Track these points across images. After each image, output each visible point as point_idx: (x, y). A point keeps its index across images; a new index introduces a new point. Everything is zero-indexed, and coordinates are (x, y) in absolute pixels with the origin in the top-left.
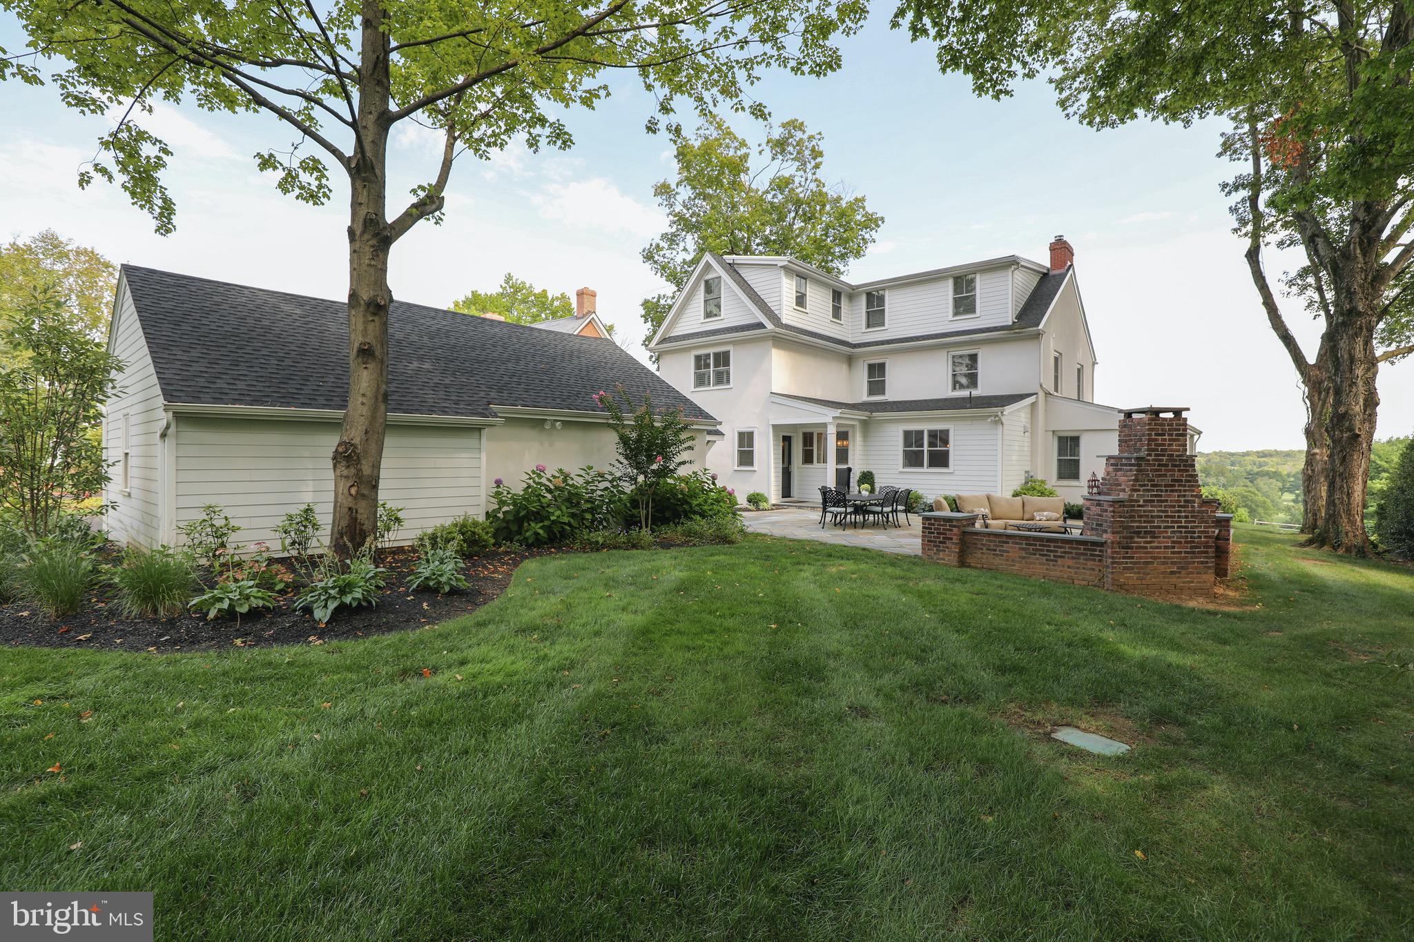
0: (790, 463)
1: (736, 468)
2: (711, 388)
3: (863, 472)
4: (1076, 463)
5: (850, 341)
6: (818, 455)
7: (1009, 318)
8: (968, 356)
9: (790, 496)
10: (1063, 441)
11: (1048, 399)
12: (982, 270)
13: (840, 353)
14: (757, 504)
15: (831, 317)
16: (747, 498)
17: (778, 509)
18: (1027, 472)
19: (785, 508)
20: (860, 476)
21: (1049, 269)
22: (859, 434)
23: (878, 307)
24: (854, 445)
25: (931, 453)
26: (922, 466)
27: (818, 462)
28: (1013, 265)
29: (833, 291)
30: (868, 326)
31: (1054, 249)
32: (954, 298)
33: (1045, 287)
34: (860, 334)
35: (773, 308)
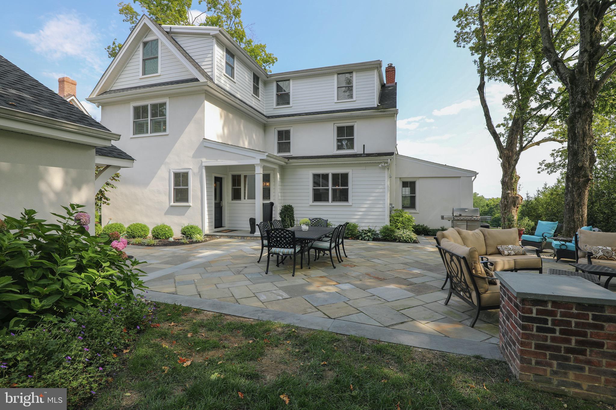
0: (221, 199)
1: (172, 204)
2: (149, 134)
3: (285, 205)
4: (413, 199)
5: (265, 113)
6: (245, 193)
7: (375, 103)
8: (347, 127)
9: (221, 227)
10: (405, 184)
11: (397, 157)
12: (357, 70)
13: (259, 121)
14: (190, 236)
15: (252, 92)
16: (182, 230)
17: (211, 240)
18: (391, 204)
19: (218, 238)
20: (283, 209)
21: (385, 83)
22: (278, 176)
23: (285, 91)
24: (274, 185)
25: (334, 191)
26: (327, 200)
27: (245, 199)
28: (377, 68)
29: (254, 74)
30: (278, 104)
31: (388, 71)
32: (338, 88)
33: (387, 91)
34: (272, 110)
35: (206, 70)
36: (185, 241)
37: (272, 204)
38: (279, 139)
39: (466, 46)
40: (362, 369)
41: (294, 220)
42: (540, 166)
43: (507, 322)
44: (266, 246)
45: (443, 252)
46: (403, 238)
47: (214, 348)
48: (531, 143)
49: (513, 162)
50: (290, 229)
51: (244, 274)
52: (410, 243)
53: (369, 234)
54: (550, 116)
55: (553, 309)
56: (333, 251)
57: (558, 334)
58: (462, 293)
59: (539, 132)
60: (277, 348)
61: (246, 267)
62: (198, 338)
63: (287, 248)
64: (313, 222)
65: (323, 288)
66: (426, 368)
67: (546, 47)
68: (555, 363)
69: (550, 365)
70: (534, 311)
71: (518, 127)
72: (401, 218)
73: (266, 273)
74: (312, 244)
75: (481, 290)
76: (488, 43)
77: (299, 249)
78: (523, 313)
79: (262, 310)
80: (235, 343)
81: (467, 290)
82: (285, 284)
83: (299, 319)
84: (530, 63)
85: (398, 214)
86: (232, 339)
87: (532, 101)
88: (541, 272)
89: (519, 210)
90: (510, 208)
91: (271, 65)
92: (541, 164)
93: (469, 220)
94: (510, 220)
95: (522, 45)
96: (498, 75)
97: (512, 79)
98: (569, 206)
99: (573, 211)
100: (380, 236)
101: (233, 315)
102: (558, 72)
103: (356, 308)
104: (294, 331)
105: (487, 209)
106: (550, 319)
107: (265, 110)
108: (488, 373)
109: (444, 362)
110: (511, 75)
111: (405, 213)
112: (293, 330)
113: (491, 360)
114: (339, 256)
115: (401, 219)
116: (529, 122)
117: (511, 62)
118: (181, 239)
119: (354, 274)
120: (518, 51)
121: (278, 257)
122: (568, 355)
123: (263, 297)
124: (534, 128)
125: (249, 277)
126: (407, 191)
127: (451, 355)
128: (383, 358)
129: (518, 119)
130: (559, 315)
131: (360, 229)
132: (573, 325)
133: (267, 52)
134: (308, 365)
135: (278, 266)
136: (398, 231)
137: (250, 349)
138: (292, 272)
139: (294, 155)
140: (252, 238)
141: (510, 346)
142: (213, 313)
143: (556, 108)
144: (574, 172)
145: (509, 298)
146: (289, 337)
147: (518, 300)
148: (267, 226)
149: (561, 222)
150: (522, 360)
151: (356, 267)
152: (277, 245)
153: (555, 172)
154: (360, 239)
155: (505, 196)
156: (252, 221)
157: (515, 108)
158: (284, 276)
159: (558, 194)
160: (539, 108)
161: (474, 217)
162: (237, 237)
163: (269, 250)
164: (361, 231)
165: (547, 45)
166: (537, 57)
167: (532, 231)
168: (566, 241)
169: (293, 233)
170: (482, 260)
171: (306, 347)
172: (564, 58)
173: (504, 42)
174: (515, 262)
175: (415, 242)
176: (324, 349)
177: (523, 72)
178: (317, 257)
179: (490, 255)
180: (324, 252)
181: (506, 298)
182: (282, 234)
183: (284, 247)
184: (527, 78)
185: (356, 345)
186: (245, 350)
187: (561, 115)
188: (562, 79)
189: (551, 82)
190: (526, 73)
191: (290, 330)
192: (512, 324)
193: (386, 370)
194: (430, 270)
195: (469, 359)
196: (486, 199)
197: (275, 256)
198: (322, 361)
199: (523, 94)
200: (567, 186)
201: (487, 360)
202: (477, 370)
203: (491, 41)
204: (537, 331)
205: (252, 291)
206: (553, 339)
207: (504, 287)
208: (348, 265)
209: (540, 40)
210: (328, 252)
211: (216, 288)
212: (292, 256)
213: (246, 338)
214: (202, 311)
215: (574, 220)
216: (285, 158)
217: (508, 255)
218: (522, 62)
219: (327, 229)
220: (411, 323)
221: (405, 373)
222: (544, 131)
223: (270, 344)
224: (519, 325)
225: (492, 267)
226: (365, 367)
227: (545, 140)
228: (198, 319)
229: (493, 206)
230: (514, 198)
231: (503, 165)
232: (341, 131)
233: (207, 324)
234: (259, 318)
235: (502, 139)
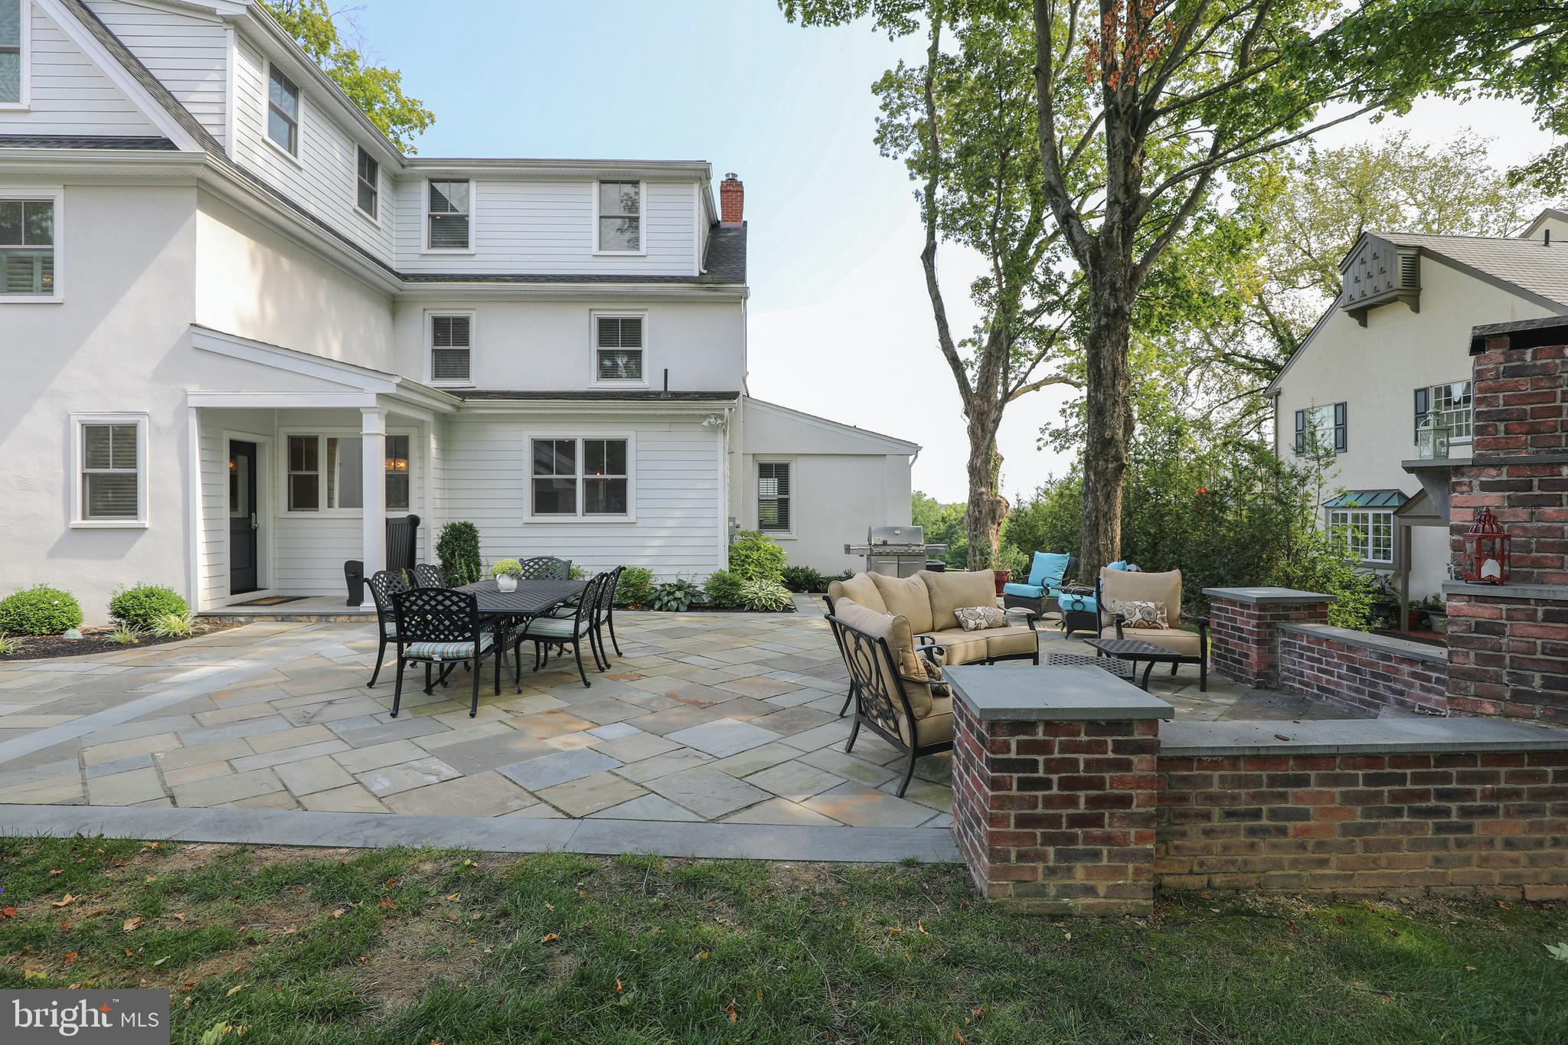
0: (252, 506)
1: (77, 521)
3: (453, 525)
4: (783, 505)
5: (394, 266)
6: (330, 490)
7: (694, 266)
8: (624, 321)
9: (254, 588)
10: (765, 471)
11: (746, 404)
12: (650, 177)
13: (379, 287)
14: (145, 621)
15: (355, 203)
16: (113, 605)
17: (217, 630)
18: (731, 519)
19: (241, 624)
20: (446, 534)
21: (720, 219)
22: (433, 444)
23: (453, 209)
24: (422, 468)
25: (590, 485)
26: (571, 509)
27: (330, 505)
28: (700, 179)
29: (361, 150)
30: (434, 244)
31: (728, 191)
32: (601, 217)
33: (723, 240)
34: (416, 257)
35: (200, 120)
36: (126, 635)
37: (414, 521)
38: (437, 340)
39: (899, 156)
40: (647, 935)
41: (478, 565)
42: (1041, 436)
43: (966, 776)
44: (392, 640)
45: (839, 629)
46: (760, 600)
47: (216, 949)
48: (1024, 385)
49: (991, 426)
50: (468, 588)
51: (323, 724)
52: (775, 611)
53: (678, 594)
54: (1057, 330)
55: (1047, 738)
56: (585, 643)
57: (1055, 790)
58: (880, 722)
59: (1038, 361)
60: (417, 919)
61: (330, 703)
62: (163, 927)
63: (455, 640)
64: (532, 567)
65: (556, 742)
66: (799, 907)
67: (1049, 183)
68: (1051, 850)
69: (1042, 857)
70: (1014, 747)
71: (1000, 350)
72: (755, 553)
73: (394, 715)
74: (527, 627)
75: (918, 711)
76: (944, 156)
77: (490, 641)
78: (993, 752)
79: (376, 818)
80: (288, 926)
81: (889, 714)
82: (447, 740)
83: (484, 832)
84: (1023, 212)
85: (749, 544)
86: (279, 915)
87: (1025, 294)
88: (1036, 663)
89: (1002, 532)
90: (985, 525)
91: (415, 132)
92: (1042, 431)
93: (902, 555)
94: (984, 553)
95: (1006, 172)
96: (962, 230)
97: (989, 243)
98: (1091, 521)
99: (1098, 531)
100: (706, 599)
101: (285, 846)
102: (1070, 238)
103: (638, 784)
104: (470, 866)
105: (943, 527)
106: (1041, 759)
107: (394, 257)
108: (929, 894)
109: (840, 886)
110: (987, 234)
111: (766, 540)
112: (468, 862)
113: (935, 866)
114: (599, 653)
115: (755, 555)
116: (1020, 340)
117: (987, 206)
118: (112, 632)
119: (637, 698)
120: (1000, 183)
121: (429, 667)
122: (1073, 831)
123: (381, 784)
124: (1030, 353)
125: (340, 729)
126: (771, 486)
127: (855, 867)
128: (702, 899)
129: (1000, 332)
130: (1056, 749)
131: (656, 582)
132: (1082, 766)
133: (403, 95)
134: (505, 950)
135: (429, 691)
136: (748, 584)
137: (337, 933)
138: (470, 705)
139: (481, 388)
140: (353, 619)
141: (972, 828)
142: (216, 847)
143: (1069, 313)
144: (1099, 451)
145: (969, 724)
146: (454, 883)
147: (984, 727)
148: (395, 583)
149: (1076, 553)
150: (993, 856)
151: (644, 680)
152: (423, 634)
153: (1068, 448)
154: (656, 607)
155: (975, 500)
156: (354, 571)
157: (995, 306)
158: (447, 720)
159: (1071, 496)
160: (1037, 312)
161: (914, 548)
162: (305, 618)
163: (400, 650)
164: (659, 588)
165: (1052, 178)
166: (1035, 201)
167: (1023, 576)
168: (1082, 593)
169: (472, 600)
170: (923, 643)
171: (504, 902)
172: (1083, 212)
173: (974, 159)
174: (988, 644)
175: (787, 609)
176: (550, 901)
177: (1010, 230)
178: (542, 661)
179: (940, 630)
180: (561, 647)
181: (963, 724)
182: (440, 603)
183: (446, 640)
184: (1016, 244)
185: (635, 878)
186: (319, 940)
187: (1078, 332)
188: (1077, 254)
189: (1059, 259)
190: (1015, 233)
191: (458, 865)
192: (974, 779)
193: (707, 928)
194: (818, 674)
195: (892, 870)
196: (942, 506)
197: (421, 665)
198: (546, 934)
199: (1009, 278)
200: (1087, 478)
201: (929, 866)
202: (906, 893)
203: (948, 154)
204: (1019, 789)
205: (348, 768)
206: (1049, 802)
207: (960, 700)
208: (624, 676)
209: (1040, 166)
210: (569, 646)
211: (230, 771)
212: (471, 663)
213: (324, 905)
214: (179, 847)
215: (1098, 549)
216: (453, 393)
217: (976, 629)
218: (1008, 209)
219: (571, 583)
220: (769, 804)
221: (751, 926)
222: (1048, 359)
223: (398, 910)
224: (986, 780)
225: (943, 658)
226: (656, 929)
227: (1049, 381)
228: (165, 868)
229: (954, 523)
230: (992, 503)
231: (972, 432)
232: (607, 329)
233: (194, 883)
234: (366, 842)
235: (970, 373)
